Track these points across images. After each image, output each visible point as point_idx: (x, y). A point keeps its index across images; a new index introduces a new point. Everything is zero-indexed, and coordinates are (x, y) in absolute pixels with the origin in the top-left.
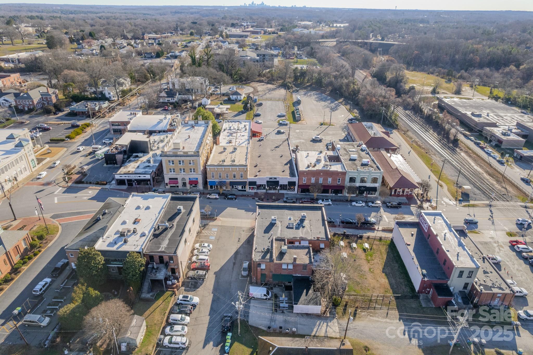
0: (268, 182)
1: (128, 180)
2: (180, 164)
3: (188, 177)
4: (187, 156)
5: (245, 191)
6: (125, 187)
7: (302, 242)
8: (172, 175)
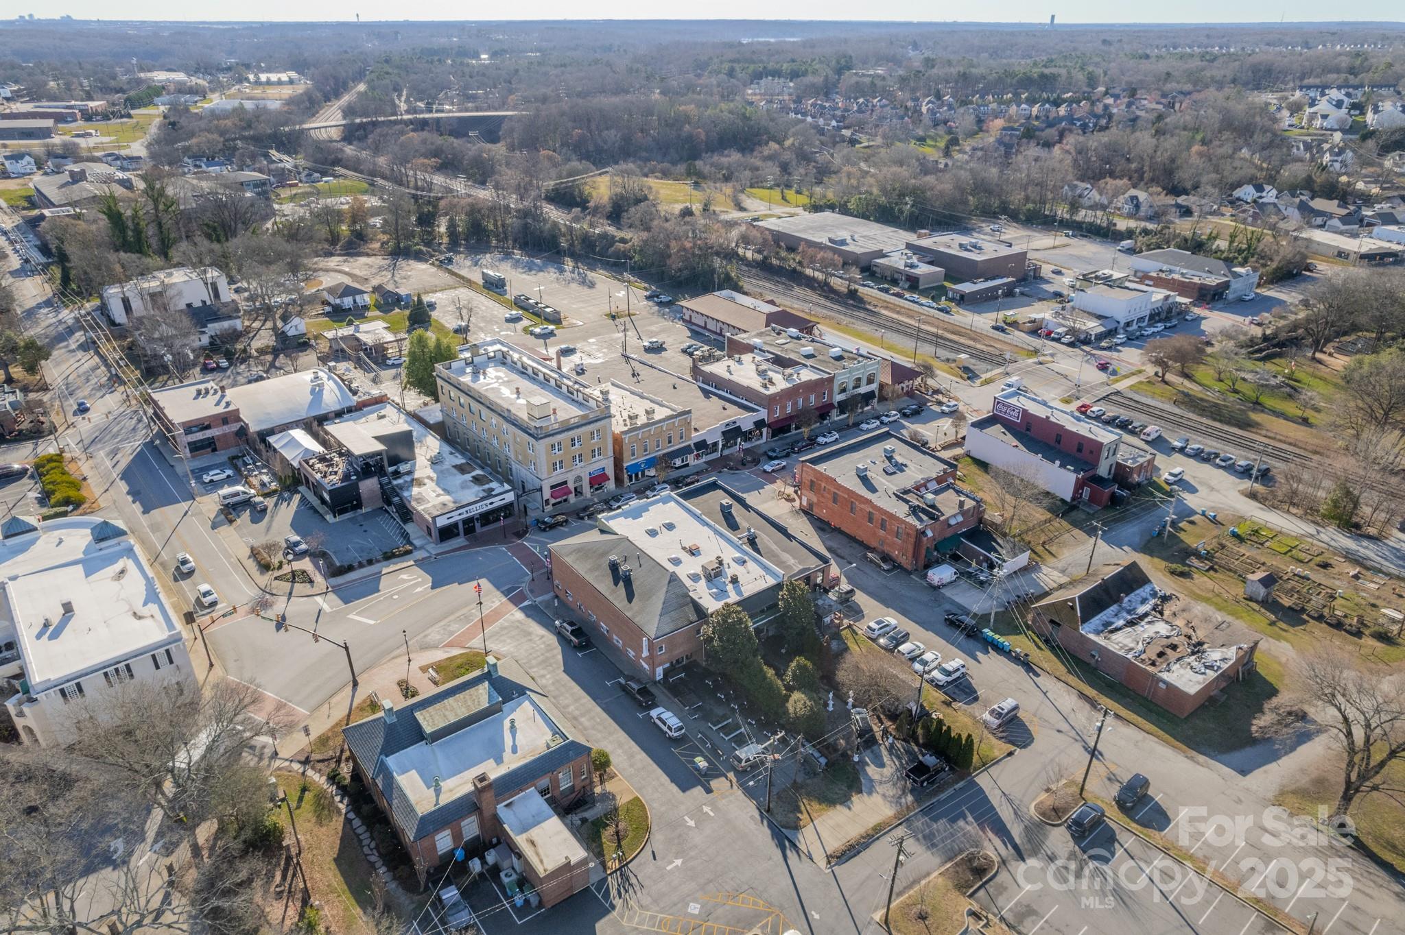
0: (724, 433)
1: (466, 521)
2: (574, 445)
3: (585, 470)
4: (590, 423)
5: (687, 465)
6: (460, 541)
7: (929, 485)
8: (557, 477)
